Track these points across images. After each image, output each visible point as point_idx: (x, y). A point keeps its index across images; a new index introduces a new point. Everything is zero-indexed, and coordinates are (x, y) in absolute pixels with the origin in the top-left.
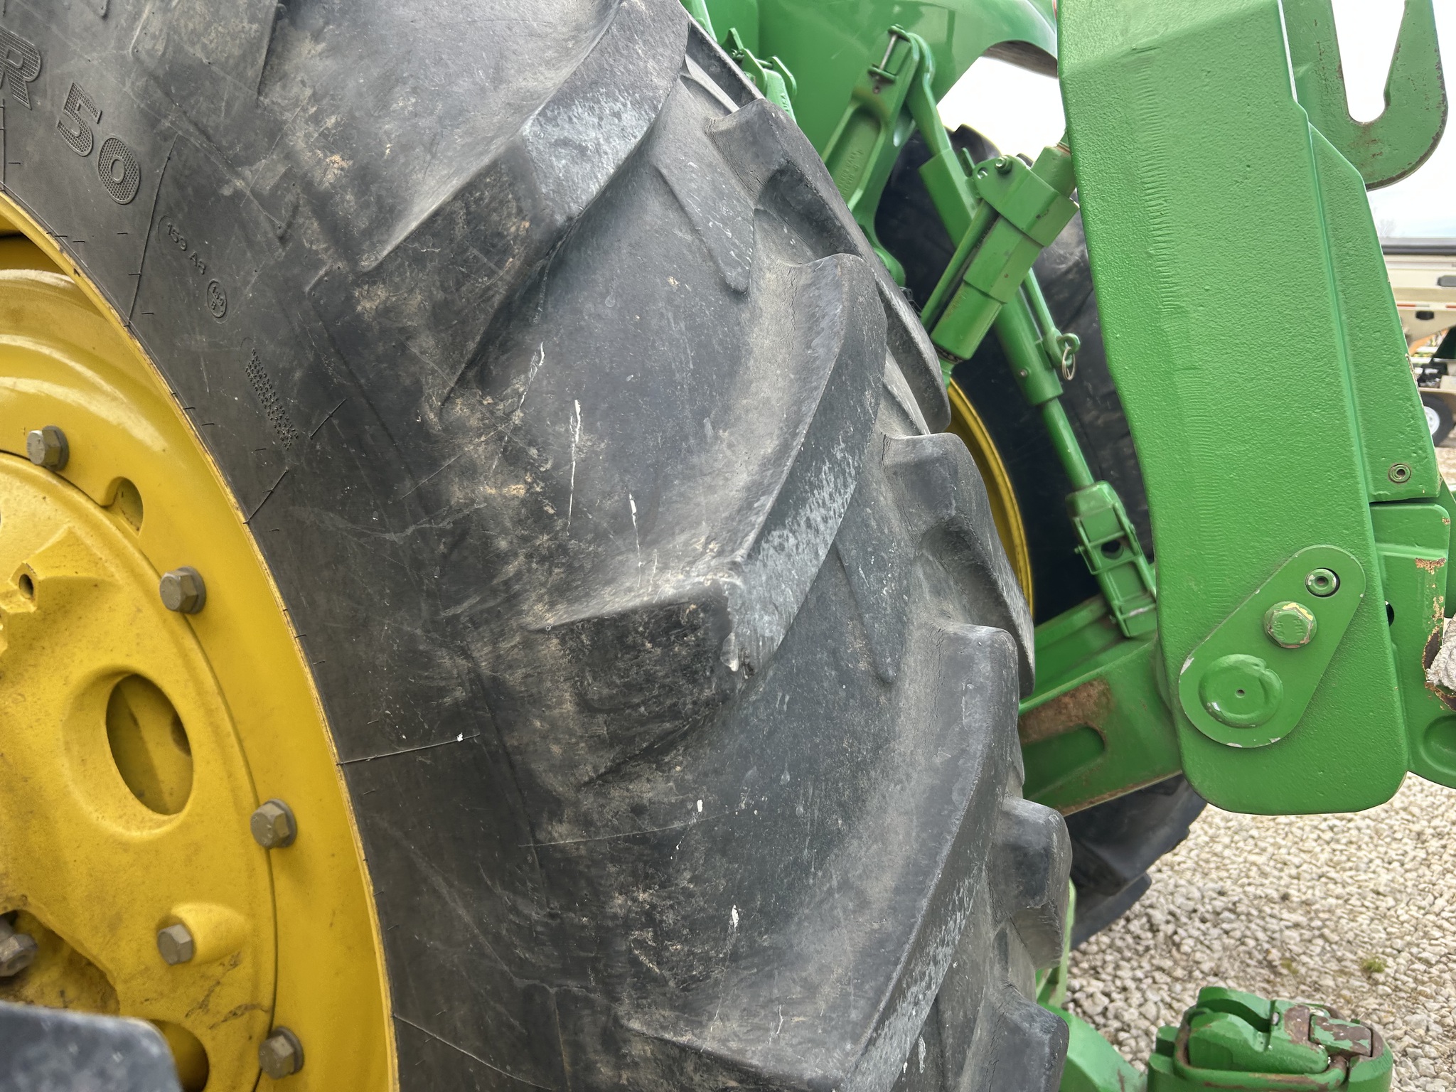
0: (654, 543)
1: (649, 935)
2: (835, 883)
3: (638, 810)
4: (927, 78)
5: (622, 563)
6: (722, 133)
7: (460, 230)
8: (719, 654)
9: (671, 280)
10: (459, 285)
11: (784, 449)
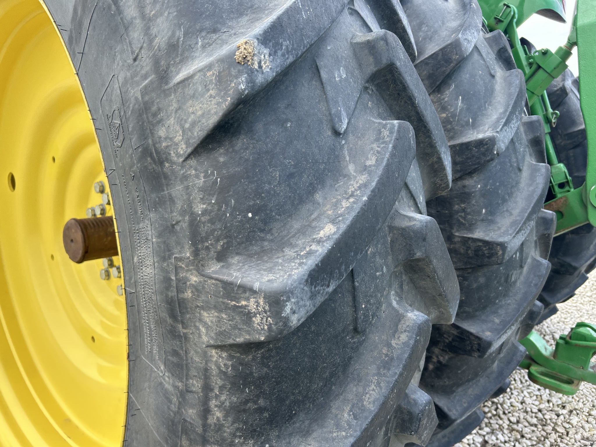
0: (475, 128)
1: (463, 214)
2: (505, 210)
3: (464, 187)
4: (515, 20)
5: (467, 132)
6: (487, 38)
7: (440, 57)
8: (492, 150)
9: (480, 72)
10: (437, 69)
11: (506, 111)
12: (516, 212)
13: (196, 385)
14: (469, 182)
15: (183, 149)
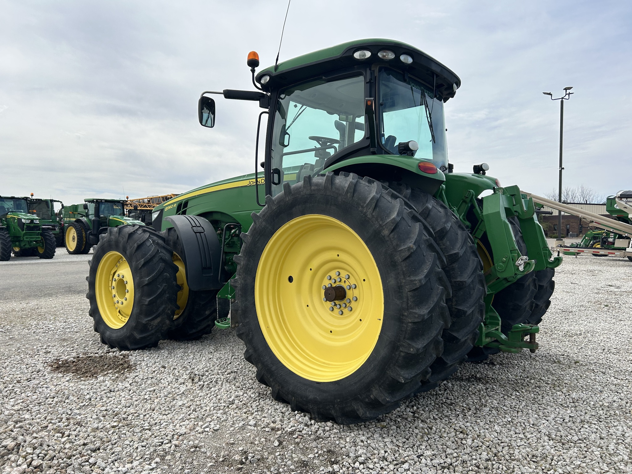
12: (469, 273)
13: (405, 300)
14: (454, 265)
15: (400, 260)
